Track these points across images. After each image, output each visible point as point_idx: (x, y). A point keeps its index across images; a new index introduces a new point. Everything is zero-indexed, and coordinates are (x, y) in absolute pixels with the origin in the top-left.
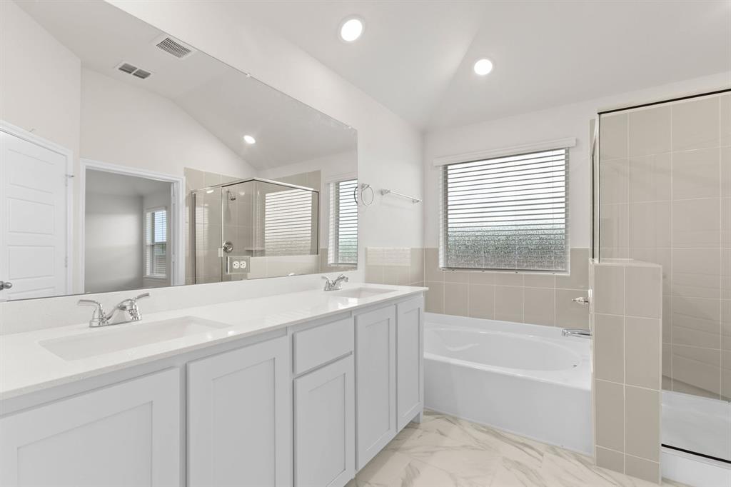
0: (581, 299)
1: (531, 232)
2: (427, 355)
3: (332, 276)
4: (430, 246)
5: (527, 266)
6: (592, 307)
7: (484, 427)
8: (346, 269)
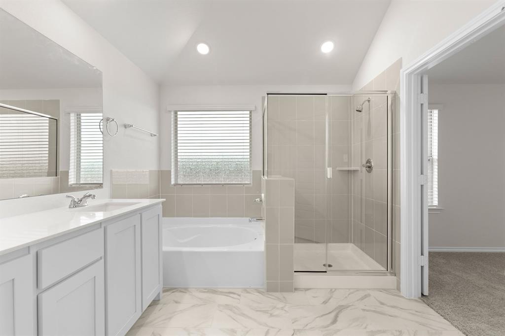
0: (258, 199)
1: (231, 160)
2: (165, 248)
3: (77, 195)
4: (164, 168)
5: (229, 181)
6: (264, 204)
7: (206, 289)
8: (91, 188)
